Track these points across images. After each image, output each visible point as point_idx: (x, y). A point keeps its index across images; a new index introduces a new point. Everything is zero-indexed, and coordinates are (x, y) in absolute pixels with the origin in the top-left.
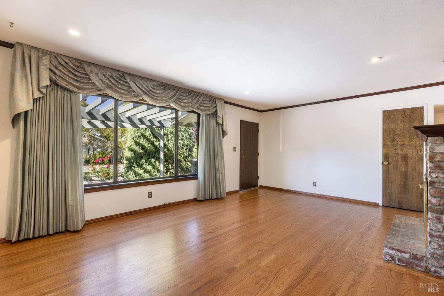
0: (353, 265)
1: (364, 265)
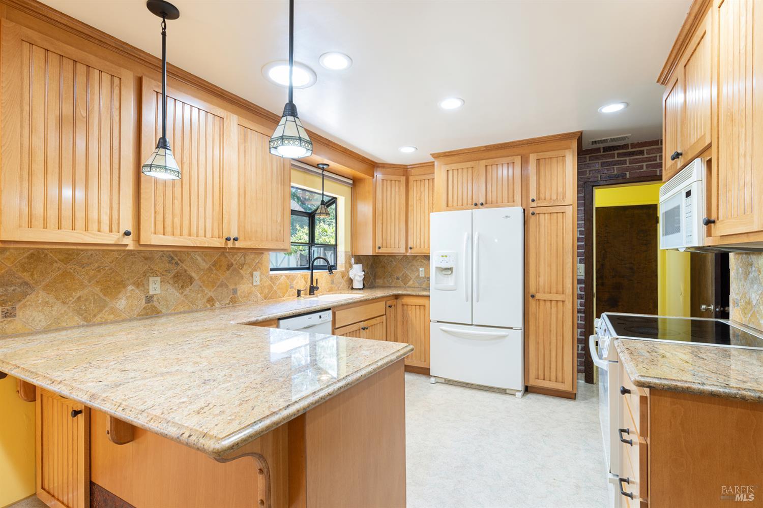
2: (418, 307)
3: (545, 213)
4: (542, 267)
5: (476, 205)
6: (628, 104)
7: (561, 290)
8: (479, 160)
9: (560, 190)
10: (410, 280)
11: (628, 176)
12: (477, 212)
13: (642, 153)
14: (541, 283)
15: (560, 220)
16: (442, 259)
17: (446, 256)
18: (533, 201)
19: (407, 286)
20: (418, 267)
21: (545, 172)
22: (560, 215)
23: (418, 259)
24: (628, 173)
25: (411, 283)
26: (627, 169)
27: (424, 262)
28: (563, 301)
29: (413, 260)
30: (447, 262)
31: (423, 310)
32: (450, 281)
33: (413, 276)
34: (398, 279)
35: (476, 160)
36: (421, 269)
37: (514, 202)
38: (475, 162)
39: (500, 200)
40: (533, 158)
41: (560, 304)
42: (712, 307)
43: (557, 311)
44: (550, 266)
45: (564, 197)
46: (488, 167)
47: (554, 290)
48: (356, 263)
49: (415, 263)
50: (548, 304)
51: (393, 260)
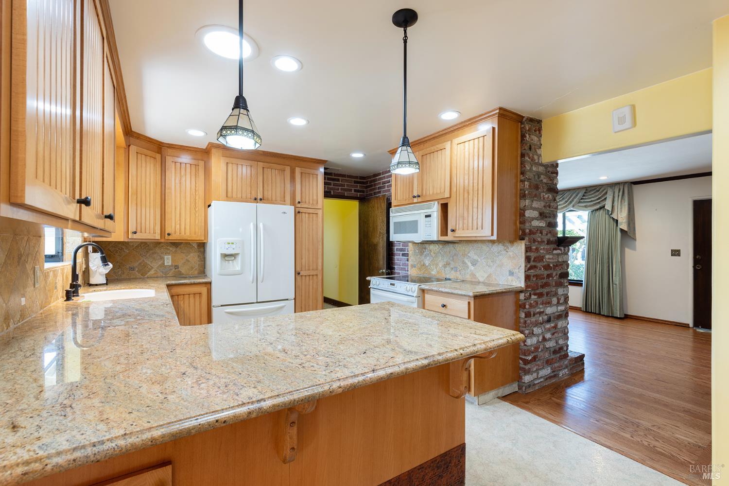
2: (192, 296)
3: (305, 213)
4: (304, 252)
5: (256, 199)
6: (365, 155)
7: (315, 267)
8: (258, 161)
9: (315, 198)
10: (150, 270)
11: (332, 193)
12: (261, 206)
13: (338, 180)
14: (303, 264)
15: (315, 219)
16: (227, 246)
17: (233, 243)
18: (299, 203)
19: (146, 276)
20: (162, 255)
21: (305, 183)
22: (315, 215)
23: (162, 246)
24: (332, 191)
25: (152, 272)
26: (332, 189)
27: (171, 249)
28: (317, 275)
29: (155, 247)
30: (234, 249)
31: (198, 297)
32: (236, 266)
33: (155, 265)
34: (132, 269)
35: (255, 161)
36: (166, 257)
37: (284, 201)
38: (253, 162)
39: (274, 199)
40: (298, 171)
41: (315, 277)
42: (384, 271)
43: (313, 283)
44: (309, 250)
45: (317, 203)
46: (265, 169)
47: (311, 268)
48: (95, 251)
49: (157, 250)
50: (308, 278)
51: (123, 247)
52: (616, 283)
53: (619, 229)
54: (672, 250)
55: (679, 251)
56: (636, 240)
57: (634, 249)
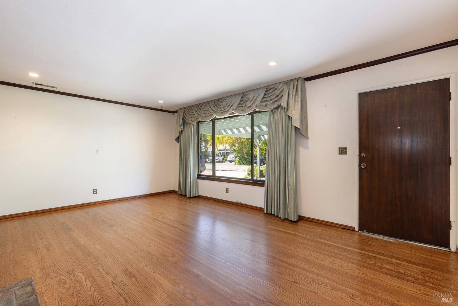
0: (57, 269)
1: (48, 276)
52: (291, 184)
53: (293, 127)
54: (339, 148)
55: (345, 149)
56: (308, 139)
57: (307, 148)
